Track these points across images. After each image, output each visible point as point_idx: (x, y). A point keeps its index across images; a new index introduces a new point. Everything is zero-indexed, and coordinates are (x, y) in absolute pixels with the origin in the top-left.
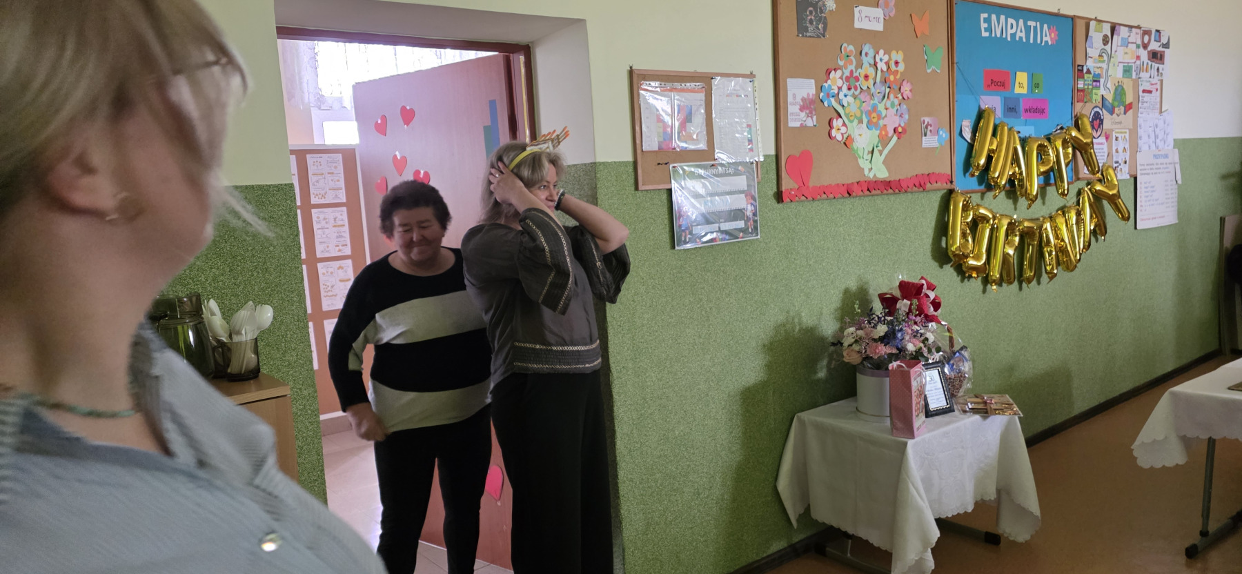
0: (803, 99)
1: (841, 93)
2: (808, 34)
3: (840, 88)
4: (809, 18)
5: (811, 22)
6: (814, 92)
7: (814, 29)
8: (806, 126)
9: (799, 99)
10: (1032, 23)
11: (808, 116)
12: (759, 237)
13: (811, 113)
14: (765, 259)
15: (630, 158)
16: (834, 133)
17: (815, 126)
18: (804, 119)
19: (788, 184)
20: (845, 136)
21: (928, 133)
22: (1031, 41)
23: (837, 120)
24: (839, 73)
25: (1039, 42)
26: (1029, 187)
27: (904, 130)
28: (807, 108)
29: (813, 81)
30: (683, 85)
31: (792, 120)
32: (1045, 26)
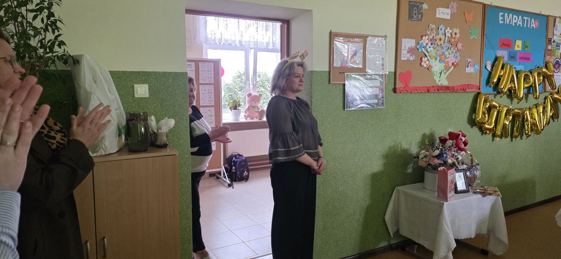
0: (409, 48)
1: (427, 46)
2: (413, 19)
3: (427, 44)
4: (415, 12)
5: (415, 14)
6: (415, 45)
7: (416, 17)
8: (409, 60)
9: (407, 48)
10: (526, 18)
11: (411, 56)
12: (384, 107)
13: (412, 54)
14: (386, 117)
15: (327, 70)
16: (423, 64)
17: (414, 60)
18: (409, 57)
19: (399, 85)
20: (428, 65)
21: (469, 66)
22: (525, 26)
23: (425, 58)
24: (427, 37)
25: (529, 26)
26: (518, 94)
27: (457, 64)
28: (411, 52)
29: (414, 40)
30: (354, 39)
31: (403, 57)
32: (533, 20)
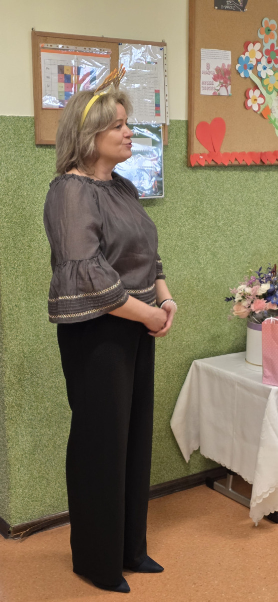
0: (218, 69)
1: (259, 65)
2: (226, 7)
3: (258, 61)
6: (230, 63)
7: (232, 3)
8: (219, 95)
9: (212, 69)
11: (222, 86)
12: (163, 196)
13: (226, 82)
15: (31, 114)
16: (249, 103)
17: (230, 96)
18: (218, 88)
19: (199, 148)
20: (262, 107)
23: (254, 91)
24: (258, 46)
28: (222, 78)
29: (229, 53)
30: (87, 48)
31: (205, 89)
